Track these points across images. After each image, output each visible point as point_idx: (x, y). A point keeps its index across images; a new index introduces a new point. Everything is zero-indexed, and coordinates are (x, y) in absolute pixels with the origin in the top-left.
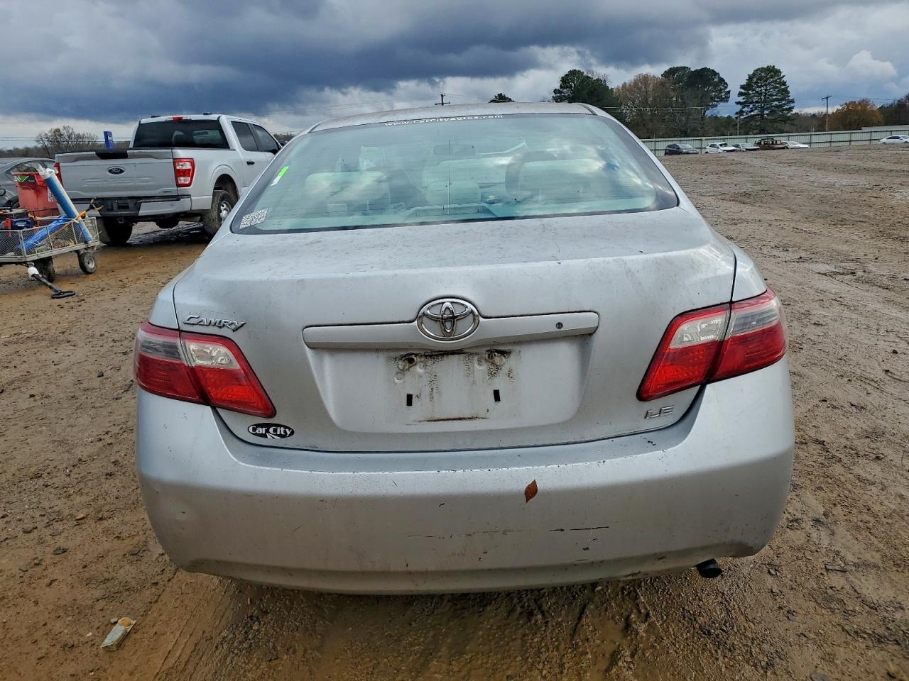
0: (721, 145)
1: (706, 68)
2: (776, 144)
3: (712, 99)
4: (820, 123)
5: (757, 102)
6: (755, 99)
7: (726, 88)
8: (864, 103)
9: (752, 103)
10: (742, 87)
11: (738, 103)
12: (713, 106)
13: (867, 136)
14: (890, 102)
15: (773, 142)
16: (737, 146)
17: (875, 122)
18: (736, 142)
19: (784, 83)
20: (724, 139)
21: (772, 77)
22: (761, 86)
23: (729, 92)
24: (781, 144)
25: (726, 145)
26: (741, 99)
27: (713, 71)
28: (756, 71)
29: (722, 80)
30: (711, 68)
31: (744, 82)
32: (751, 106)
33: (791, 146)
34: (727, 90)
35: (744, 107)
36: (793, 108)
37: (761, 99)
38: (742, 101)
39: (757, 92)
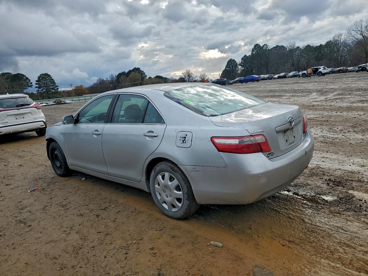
0: (40, 104)
1: (19, 73)
2: (61, 102)
3: (25, 86)
4: (68, 94)
5: (44, 87)
6: (43, 86)
7: (30, 81)
8: (81, 86)
9: (42, 87)
10: (36, 81)
11: (36, 87)
12: (25, 89)
13: (84, 98)
14: (89, 86)
15: (60, 101)
16: (47, 103)
17: (86, 93)
18: (46, 102)
19: (53, 80)
20: (40, 101)
21: (47, 77)
22: (44, 81)
23: (32, 83)
24: (63, 101)
25: (42, 103)
26: (37, 86)
27: (23, 75)
28: (41, 75)
29: (27, 78)
30: (22, 74)
31: (37, 79)
32: (42, 88)
33: (67, 102)
34: (31, 82)
35: (39, 89)
36: (58, 88)
37: (45, 85)
38: (38, 86)
39: (43, 83)
